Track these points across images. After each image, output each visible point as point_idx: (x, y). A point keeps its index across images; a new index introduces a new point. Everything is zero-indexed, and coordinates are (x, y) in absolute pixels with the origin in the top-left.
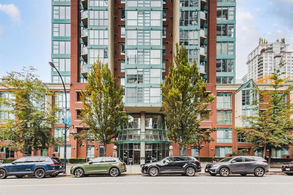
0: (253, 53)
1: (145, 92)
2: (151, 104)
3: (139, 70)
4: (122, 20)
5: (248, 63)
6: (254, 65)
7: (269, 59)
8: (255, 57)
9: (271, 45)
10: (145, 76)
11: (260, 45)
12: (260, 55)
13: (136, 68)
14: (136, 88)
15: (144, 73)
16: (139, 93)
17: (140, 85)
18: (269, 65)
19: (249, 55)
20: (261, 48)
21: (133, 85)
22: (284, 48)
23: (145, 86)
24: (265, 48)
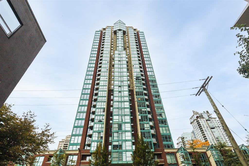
0: (192, 118)
1: (123, 154)
2: (127, 162)
3: (119, 142)
4: (111, 117)
5: (191, 123)
6: (195, 124)
7: (203, 122)
8: (194, 121)
9: (201, 114)
10: (123, 145)
11: (194, 114)
12: (197, 119)
13: (118, 141)
14: (118, 152)
15: (122, 144)
16: (120, 155)
17: (120, 151)
18: (205, 125)
19: (190, 119)
20: (195, 116)
21: (116, 151)
22: (210, 116)
23: (123, 151)
24: (198, 116)
